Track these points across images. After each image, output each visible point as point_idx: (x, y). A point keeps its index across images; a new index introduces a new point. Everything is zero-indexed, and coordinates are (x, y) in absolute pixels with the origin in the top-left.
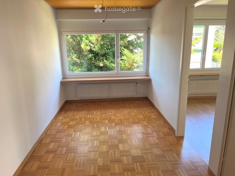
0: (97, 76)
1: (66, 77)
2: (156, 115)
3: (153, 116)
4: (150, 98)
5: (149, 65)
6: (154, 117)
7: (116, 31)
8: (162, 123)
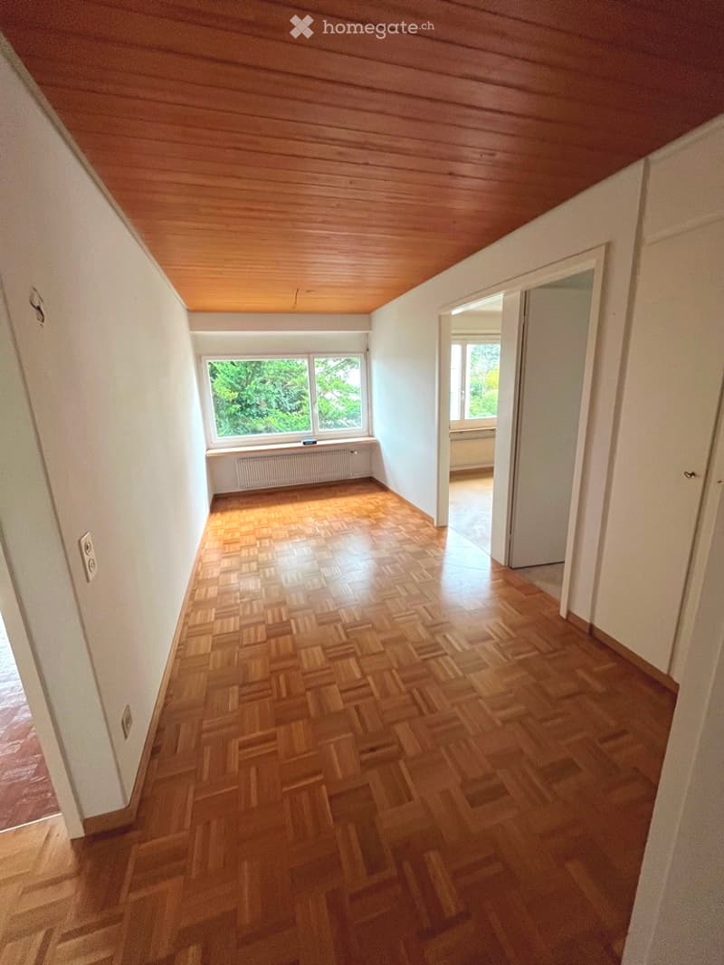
0: (267, 442)
1: (212, 446)
2: (396, 502)
3: (391, 504)
4: (376, 478)
5: (372, 417)
6: (393, 505)
7: (309, 353)
8: (409, 512)
